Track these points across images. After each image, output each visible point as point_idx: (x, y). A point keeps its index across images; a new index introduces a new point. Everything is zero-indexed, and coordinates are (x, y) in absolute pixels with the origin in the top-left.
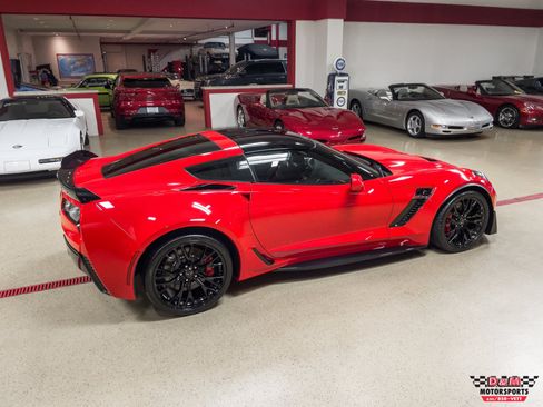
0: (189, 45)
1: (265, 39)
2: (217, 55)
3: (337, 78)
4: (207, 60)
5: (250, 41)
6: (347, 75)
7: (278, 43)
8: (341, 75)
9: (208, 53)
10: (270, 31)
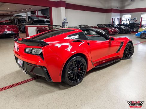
0: (10, 16)
1: (34, 15)
2: (20, 19)
3: (65, 23)
4: (17, 20)
5: (30, 15)
6: (67, 22)
7: (38, 16)
8: (66, 22)
9: (17, 18)
10: (36, 13)
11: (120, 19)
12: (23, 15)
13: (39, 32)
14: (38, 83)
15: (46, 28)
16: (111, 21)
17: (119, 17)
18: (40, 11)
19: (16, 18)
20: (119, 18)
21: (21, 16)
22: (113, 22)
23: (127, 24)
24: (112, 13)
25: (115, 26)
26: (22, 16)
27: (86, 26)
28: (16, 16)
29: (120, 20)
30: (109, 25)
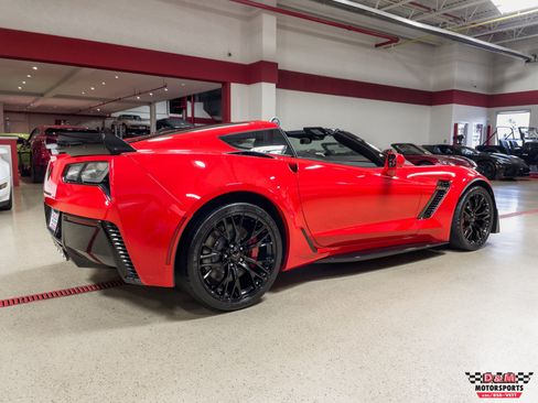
0: (102, 117)
1: (180, 116)
2: (133, 126)
4: (122, 131)
5: (166, 117)
7: (193, 120)
9: (124, 124)
10: (186, 108)
11: (489, 127)
12: (142, 116)
16: (452, 135)
17: (482, 122)
18: (202, 104)
19: (121, 122)
20: (484, 125)
21: (135, 117)
23: (516, 146)
24: (455, 106)
26: (140, 119)
28: (120, 118)
29: (489, 131)
30: (443, 147)
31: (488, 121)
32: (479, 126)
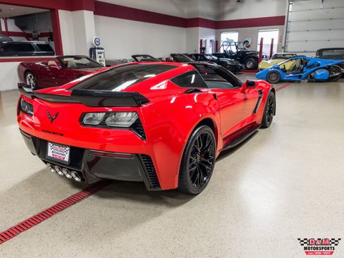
3: (97, 51)
6: (102, 49)
7: (7, 33)
8: (98, 48)
11: (217, 42)
13: (29, 75)
14: (107, 201)
15: (50, 63)
16: (199, 47)
17: (213, 38)
18: (13, 21)
20: (214, 40)
22: (203, 49)
23: (233, 53)
24: (200, 28)
25: (208, 57)
27: (148, 58)
29: (217, 45)
30: (196, 55)
31: (216, 38)
32: (211, 41)
